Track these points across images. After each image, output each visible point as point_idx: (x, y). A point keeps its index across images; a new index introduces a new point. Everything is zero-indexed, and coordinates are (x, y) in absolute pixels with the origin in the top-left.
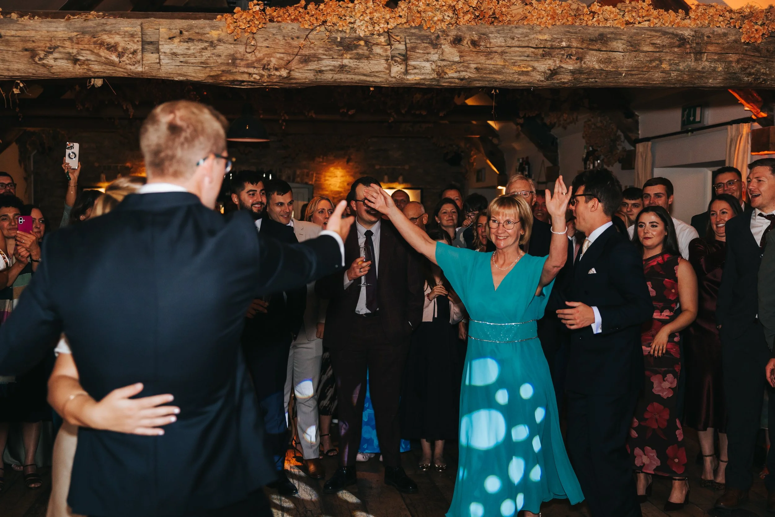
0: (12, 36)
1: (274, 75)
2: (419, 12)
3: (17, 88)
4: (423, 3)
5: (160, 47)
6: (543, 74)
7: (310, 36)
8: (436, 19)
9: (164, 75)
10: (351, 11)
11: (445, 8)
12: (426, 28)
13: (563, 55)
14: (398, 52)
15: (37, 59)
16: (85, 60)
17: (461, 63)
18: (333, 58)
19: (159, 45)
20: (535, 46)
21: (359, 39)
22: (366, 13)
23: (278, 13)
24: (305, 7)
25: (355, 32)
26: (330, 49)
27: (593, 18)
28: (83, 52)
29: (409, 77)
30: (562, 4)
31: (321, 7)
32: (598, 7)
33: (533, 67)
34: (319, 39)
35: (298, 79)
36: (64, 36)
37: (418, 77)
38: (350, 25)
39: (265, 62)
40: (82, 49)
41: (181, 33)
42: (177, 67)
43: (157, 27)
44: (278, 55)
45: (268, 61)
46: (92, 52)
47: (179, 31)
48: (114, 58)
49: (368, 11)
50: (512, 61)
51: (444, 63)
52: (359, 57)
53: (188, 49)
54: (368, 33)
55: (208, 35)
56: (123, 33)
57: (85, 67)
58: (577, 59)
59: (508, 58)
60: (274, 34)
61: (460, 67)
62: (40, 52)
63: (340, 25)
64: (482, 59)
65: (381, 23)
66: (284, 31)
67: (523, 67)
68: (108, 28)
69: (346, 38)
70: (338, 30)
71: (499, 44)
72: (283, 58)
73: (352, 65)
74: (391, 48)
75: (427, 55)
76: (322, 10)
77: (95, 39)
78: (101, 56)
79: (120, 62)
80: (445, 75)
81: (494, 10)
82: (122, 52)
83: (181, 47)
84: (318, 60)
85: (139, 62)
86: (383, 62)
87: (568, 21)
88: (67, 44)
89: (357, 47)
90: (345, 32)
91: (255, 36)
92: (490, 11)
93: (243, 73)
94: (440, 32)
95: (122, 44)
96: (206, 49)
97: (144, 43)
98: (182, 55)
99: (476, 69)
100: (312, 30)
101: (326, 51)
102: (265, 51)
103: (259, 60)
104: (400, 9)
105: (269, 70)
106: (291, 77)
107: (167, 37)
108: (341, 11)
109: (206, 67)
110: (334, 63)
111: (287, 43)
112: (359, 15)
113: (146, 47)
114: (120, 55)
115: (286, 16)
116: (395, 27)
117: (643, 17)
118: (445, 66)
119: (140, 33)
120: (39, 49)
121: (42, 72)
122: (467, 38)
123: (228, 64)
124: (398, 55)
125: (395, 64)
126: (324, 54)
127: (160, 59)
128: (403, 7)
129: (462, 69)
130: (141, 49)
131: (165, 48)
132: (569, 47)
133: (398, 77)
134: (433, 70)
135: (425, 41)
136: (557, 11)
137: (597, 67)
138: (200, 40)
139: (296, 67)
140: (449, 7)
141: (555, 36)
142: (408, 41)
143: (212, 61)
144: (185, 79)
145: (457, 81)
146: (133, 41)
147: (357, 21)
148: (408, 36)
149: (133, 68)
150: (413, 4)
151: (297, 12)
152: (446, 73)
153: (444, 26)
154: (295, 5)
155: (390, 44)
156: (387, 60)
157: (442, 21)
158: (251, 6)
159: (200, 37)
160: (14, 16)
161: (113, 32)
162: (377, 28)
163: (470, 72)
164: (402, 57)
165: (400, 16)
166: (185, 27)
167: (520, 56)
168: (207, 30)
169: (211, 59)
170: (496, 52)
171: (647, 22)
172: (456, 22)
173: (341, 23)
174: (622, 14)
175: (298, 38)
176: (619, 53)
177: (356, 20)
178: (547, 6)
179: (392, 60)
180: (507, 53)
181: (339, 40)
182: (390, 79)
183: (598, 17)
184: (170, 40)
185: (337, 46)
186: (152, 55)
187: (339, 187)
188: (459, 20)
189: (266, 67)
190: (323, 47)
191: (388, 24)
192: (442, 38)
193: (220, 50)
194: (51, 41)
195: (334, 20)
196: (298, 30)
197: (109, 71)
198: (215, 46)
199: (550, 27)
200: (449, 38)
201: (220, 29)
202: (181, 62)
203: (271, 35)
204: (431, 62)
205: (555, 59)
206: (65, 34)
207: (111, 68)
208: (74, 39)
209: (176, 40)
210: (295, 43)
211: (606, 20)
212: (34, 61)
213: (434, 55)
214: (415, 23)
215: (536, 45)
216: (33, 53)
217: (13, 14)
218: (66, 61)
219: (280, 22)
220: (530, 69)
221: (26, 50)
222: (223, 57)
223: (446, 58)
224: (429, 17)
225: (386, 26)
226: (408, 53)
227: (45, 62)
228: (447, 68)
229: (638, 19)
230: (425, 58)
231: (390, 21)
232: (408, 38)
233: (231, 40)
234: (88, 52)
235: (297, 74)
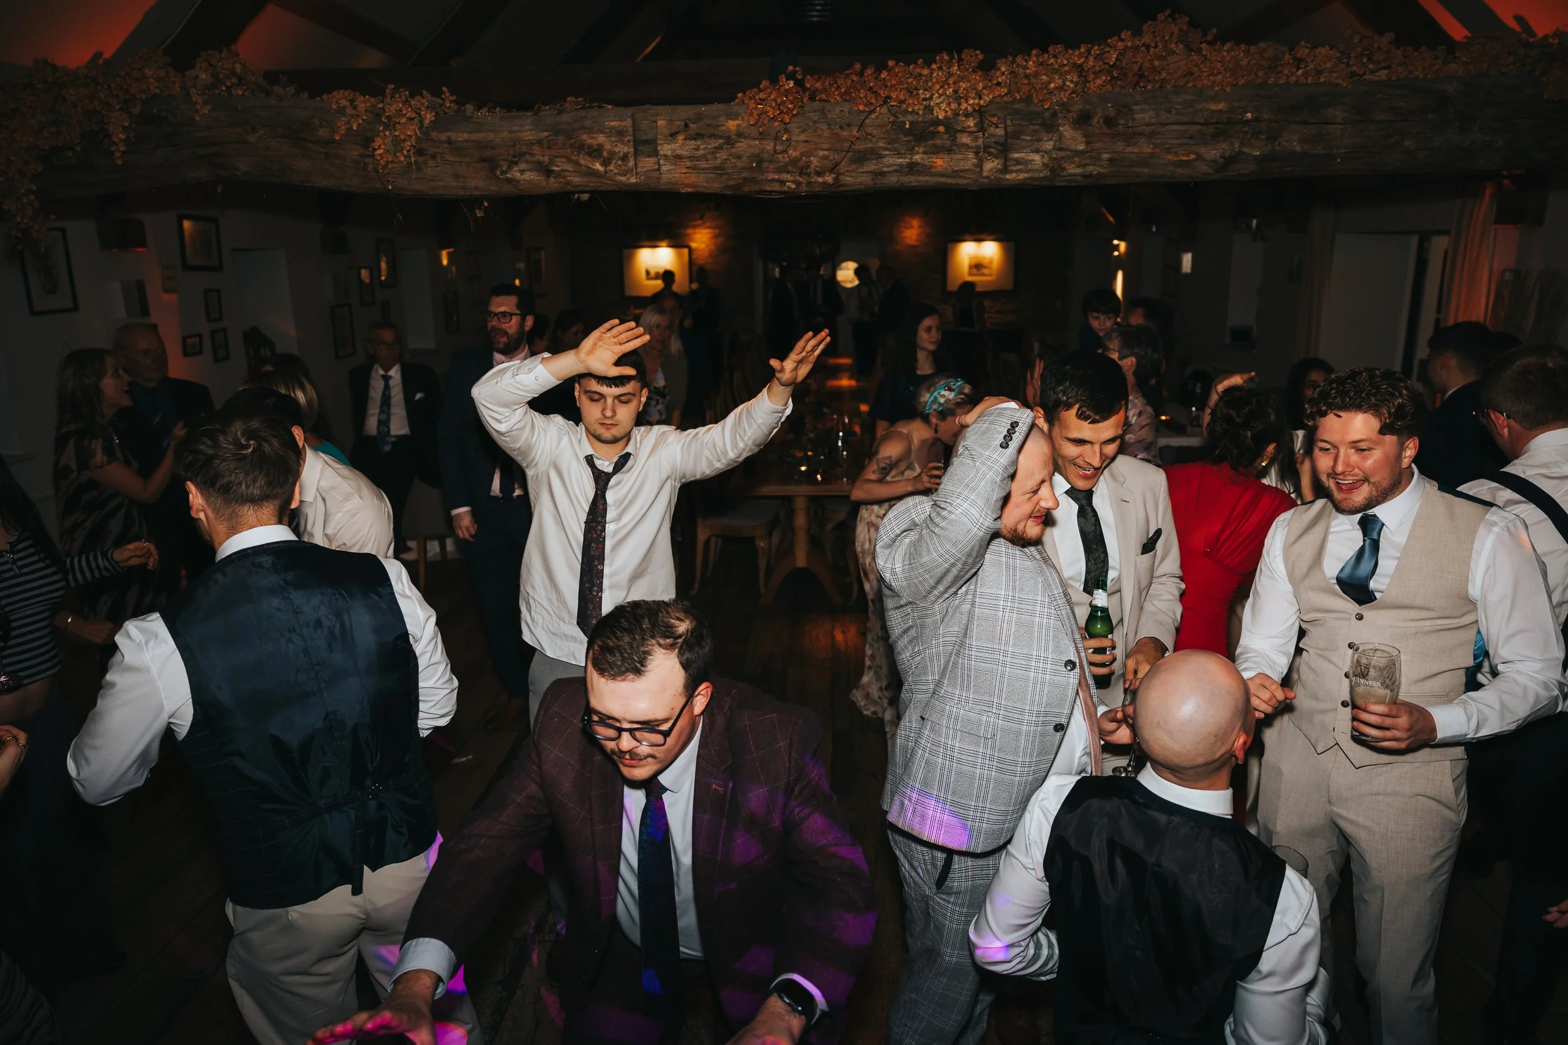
0: (465, 141)
1: (816, 182)
2: (1027, 77)
3: (480, 209)
4: (1034, 61)
5: (659, 148)
6: (1212, 164)
7: (867, 121)
8: (1052, 85)
9: (666, 187)
10: (927, 81)
11: (1066, 68)
12: (1036, 101)
13: (1247, 133)
14: (993, 140)
15: (498, 172)
16: (560, 171)
17: (1087, 152)
18: (898, 154)
19: (657, 145)
20: (1203, 121)
21: (937, 122)
22: (949, 84)
23: (823, 85)
24: (861, 74)
25: (933, 114)
26: (894, 141)
27: (1298, 69)
28: (558, 160)
29: (1007, 177)
30: (1249, 50)
31: (883, 76)
32: (1307, 51)
33: (1196, 154)
34: (879, 126)
35: (849, 186)
36: (531, 138)
37: (1022, 176)
38: (924, 103)
39: (802, 163)
40: (555, 156)
41: (686, 126)
42: (683, 175)
43: (652, 119)
44: (821, 153)
45: (806, 162)
46: (569, 160)
47: (683, 123)
48: (598, 166)
49: (951, 81)
50: (1166, 146)
51: (1062, 154)
52: (936, 150)
53: (697, 149)
54: (949, 113)
55: (724, 128)
56: (608, 131)
57: (562, 180)
58: (1267, 139)
59: (1158, 141)
60: (815, 122)
61: (1085, 159)
62: (502, 162)
63: (909, 104)
64: (1120, 146)
65: (970, 97)
66: (829, 116)
67: (1182, 154)
68: (588, 123)
69: (919, 122)
70: (906, 111)
71: (1147, 121)
72: (829, 156)
73: (926, 162)
74: (984, 135)
75: (1036, 143)
76: (884, 79)
77: (572, 141)
78: (580, 165)
79: (606, 172)
80: (1062, 171)
81: (1141, 64)
82: (609, 158)
83: (687, 148)
84: (877, 158)
85: (632, 170)
86: (971, 155)
87: (1257, 76)
88: (536, 149)
89: (934, 135)
90: (917, 114)
91: (788, 125)
92: (1134, 66)
93: (773, 180)
94: (1058, 106)
95: (608, 147)
96: (720, 148)
97: (637, 143)
98: (689, 157)
99: (1109, 160)
100: (871, 112)
101: (889, 143)
102: (802, 148)
103: (794, 162)
104: (998, 73)
105: (808, 175)
106: (840, 183)
107: (667, 132)
108: (912, 83)
109: (721, 175)
110: (900, 160)
111: (834, 134)
112: (938, 87)
113: (641, 148)
114: (606, 163)
115: (833, 90)
116: (991, 102)
117: (1379, 62)
118: (1062, 158)
119: (631, 129)
120: (501, 158)
121: (507, 189)
122: (1099, 115)
123: (752, 168)
124: (993, 145)
125: (989, 158)
126: (886, 149)
127: (659, 165)
128: (1003, 69)
129: (1088, 161)
130: (632, 153)
131: (666, 149)
132: (1255, 120)
133: (992, 177)
134: (1045, 165)
135: (1035, 122)
136: (1242, 63)
137: (1298, 148)
138: (713, 136)
139: (846, 169)
140: (1073, 67)
141: (1234, 104)
142: (1009, 123)
143: (729, 165)
144: (694, 190)
145: (1079, 178)
146: (622, 141)
147: (934, 96)
148: (1009, 114)
149: (623, 179)
150: (1018, 66)
151: (849, 83)
152: (1064, 169)
153: (1064, 97)
154: (846, 72)
155: (982, 129)
156: (977, 153)
157: (1061, 88)
158: (782, 81)
159: (712, 131)
160: (469, 108)
161: (596, 129)
162: (964, 106)
163: (1100, 166)
164: (999, 148)
165: (999, 84)
166: (692, 117)
167: (1178, 138)
168: (722, 119)
169: (728, 162)
170: (1141, 134)
171: (1385, 72)
172: (1083, 91)
173: (911, 101)
174: (1346, 60)
175: (849, 125)
176: (1335, 126)
177: (933, 94)
178: (1225, 54)
179: (984, 152)
180: (1158, 134)
181: (907, 126)
182: (981, 180)
183: (1306, 66)
184: (671, 138)
185: (906, 136)
186: (648, 159)
187: (916, 240)
188: (1088, 85)
189: (804, 171)
190: (883, 138)
191: (980, 98)
192: (1060, 115)
193: (740, 149)
194: (514, 146)
195: (902, 97)
196: (849, 113)
197: (593, 184)
198: (733, 144)
199: (1228, 89)
200: (1071, 114)
201: (740, 118)
202: (688, 168)
203: (810, 124)
204: (1042, 153)
205: (1233, 140)
206: (531, 134)
207: (595, 180)
208: (545, 142)
209: (680, 137)
210: (845, 133)
211: (1319, 73)
212: (495, 175)
213: (1047, 143)
214: (1021, 93)
215: (1205, 120)
216: (491, 164)
217: (467, 106)
218: (536, 173)
219: (824, 101)
220: (1193, 156)
221: (484, 160)
222: (744, 159)
223: (1066, 147)
224: (1042, 84)
225: (977, 101)
226: (1009, 140)
227: (508, 175)
228: (1065, 162)
229: (1371, 66)
230: (1033, 148)
231: (984, 94)
232: (1010, 117)
233: (754, 132)
234: (563, 160)
235: (848, 179)
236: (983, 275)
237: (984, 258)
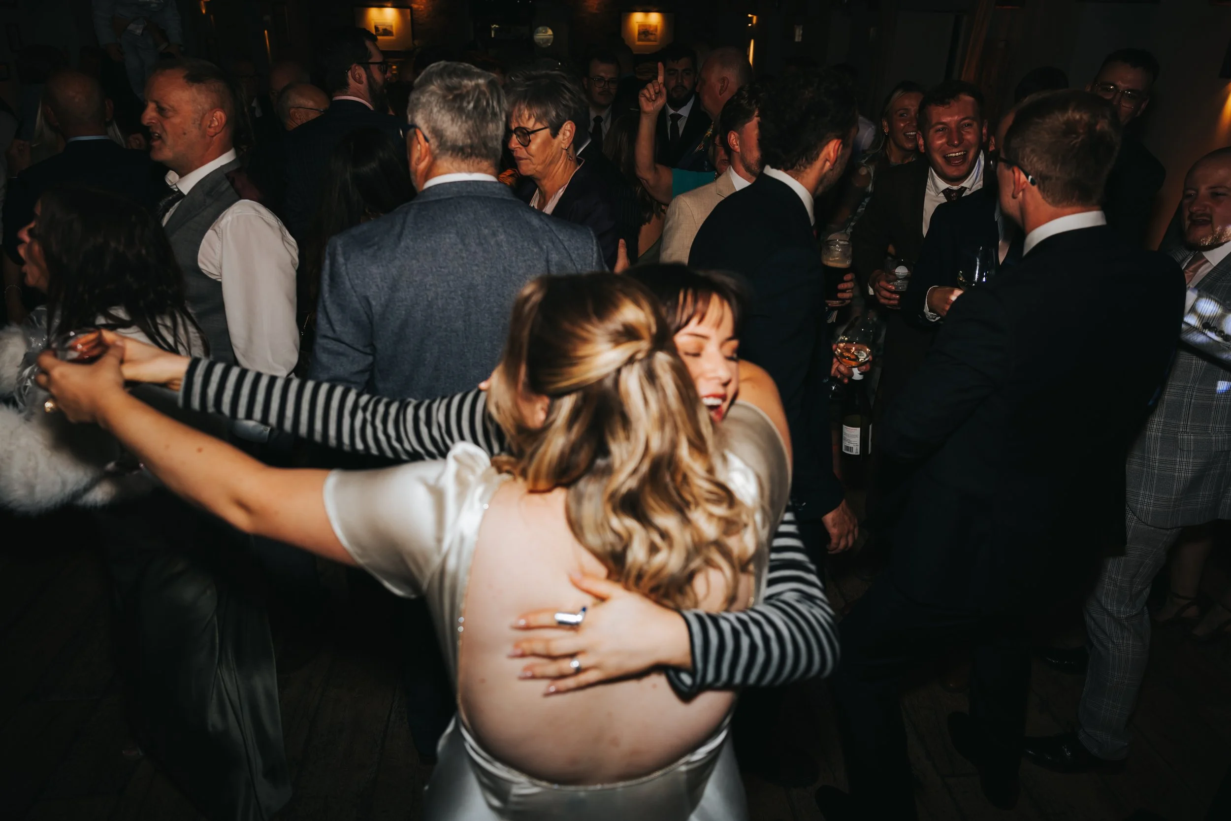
236: (649, 40)
237: (650, 26)
